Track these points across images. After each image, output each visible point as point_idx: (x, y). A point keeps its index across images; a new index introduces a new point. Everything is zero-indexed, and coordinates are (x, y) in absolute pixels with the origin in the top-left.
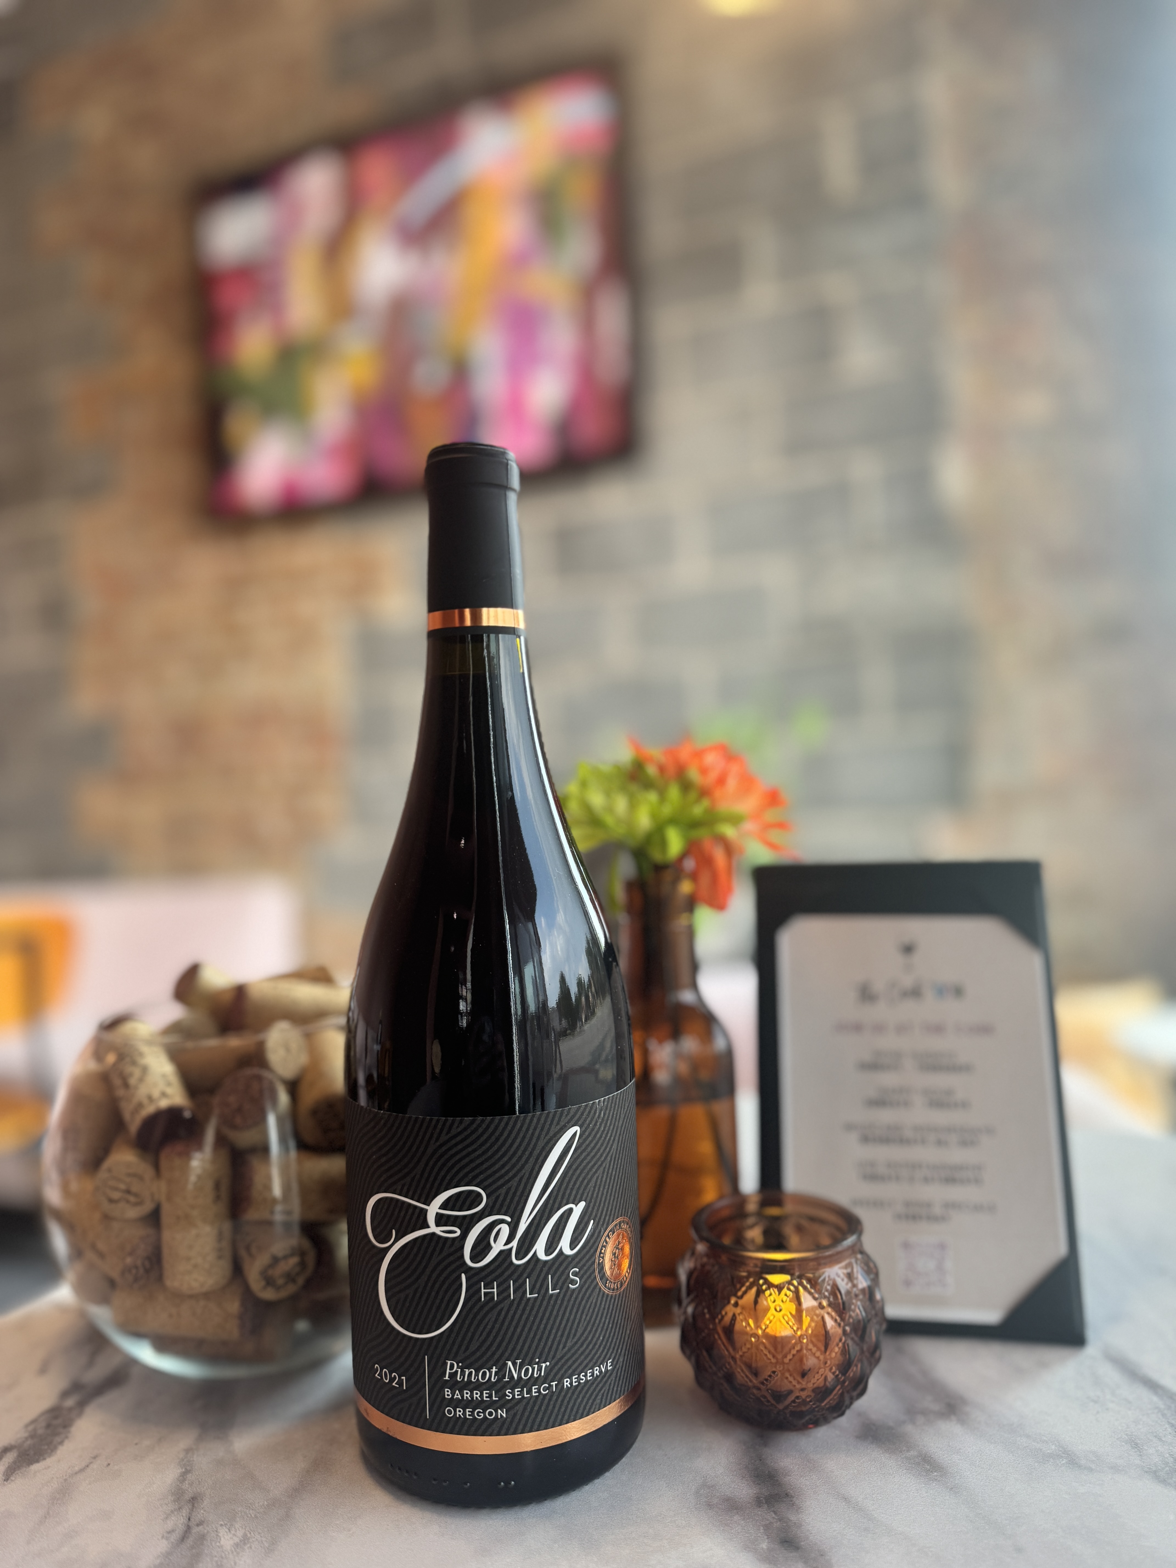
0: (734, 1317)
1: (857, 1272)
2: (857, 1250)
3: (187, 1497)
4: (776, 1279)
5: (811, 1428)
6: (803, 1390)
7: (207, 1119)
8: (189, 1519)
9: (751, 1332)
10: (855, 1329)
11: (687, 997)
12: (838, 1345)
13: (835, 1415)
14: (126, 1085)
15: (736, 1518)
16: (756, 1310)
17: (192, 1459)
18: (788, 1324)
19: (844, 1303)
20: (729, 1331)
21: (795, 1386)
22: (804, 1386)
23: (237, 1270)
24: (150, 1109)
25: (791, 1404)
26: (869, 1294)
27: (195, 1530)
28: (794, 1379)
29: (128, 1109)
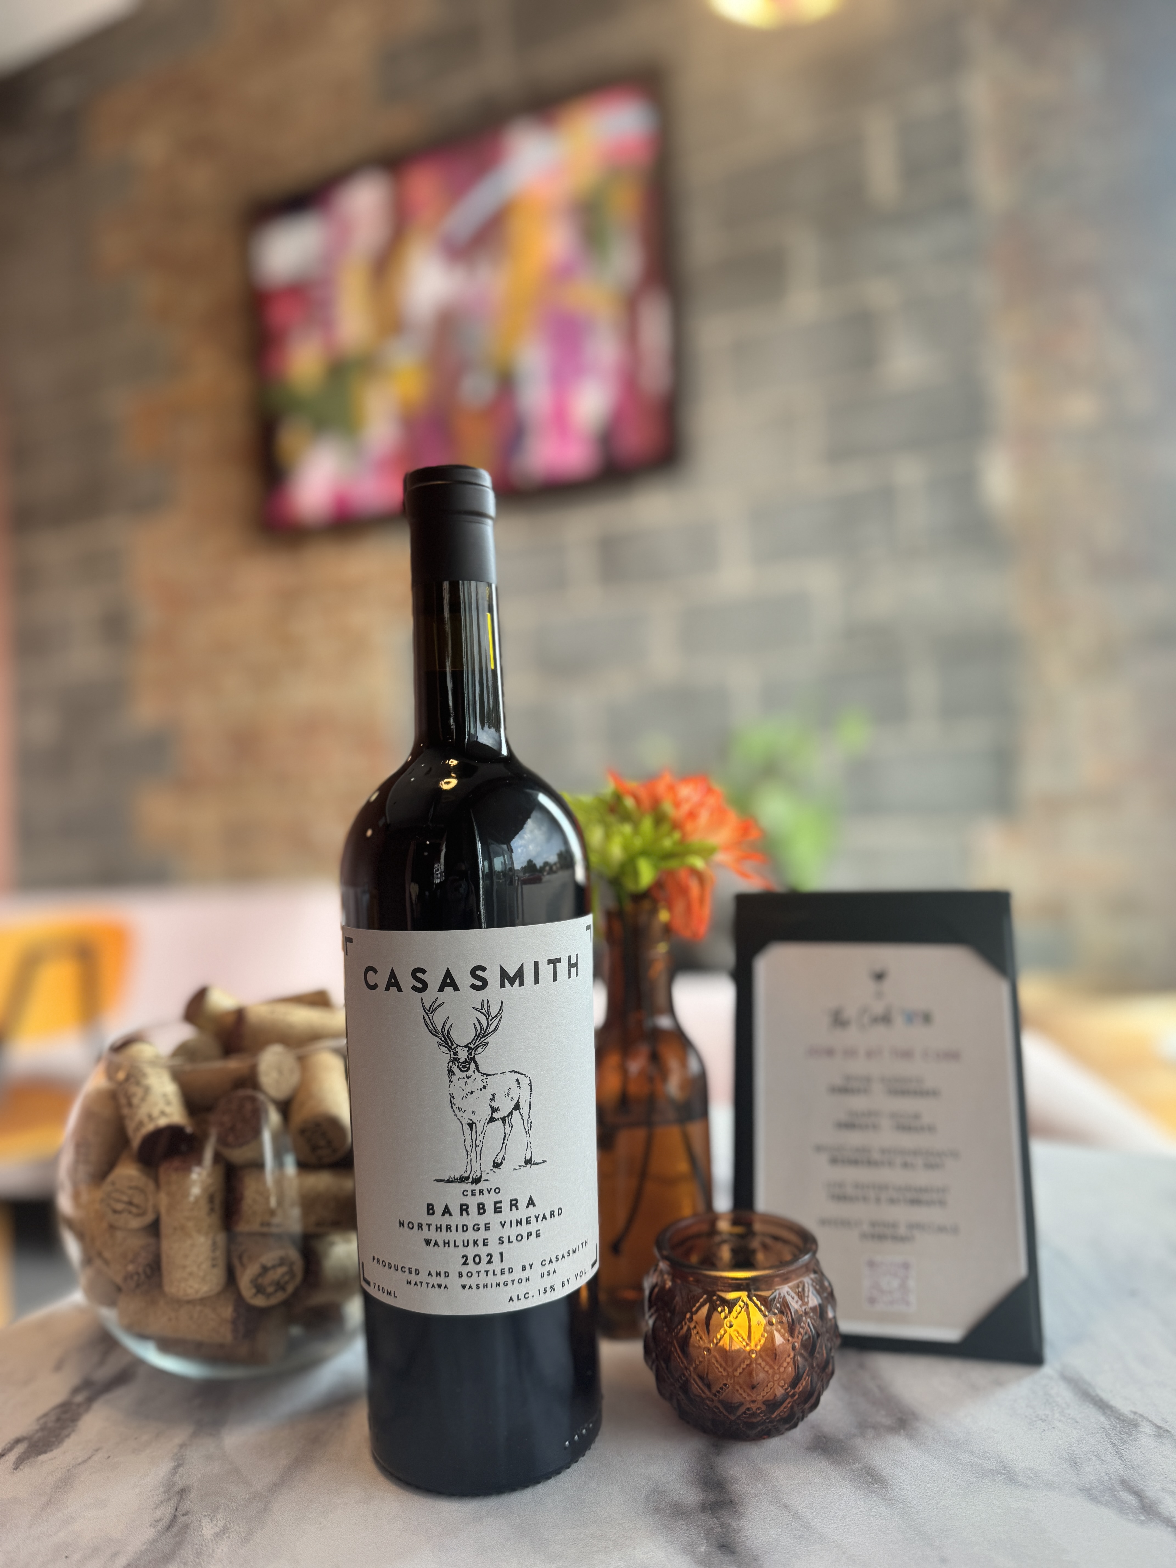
0: (689, 1332)
1: (809, 1291)
3: (176, 1489)
4: (730, 1296)
5: (763, 1439)
6: (754, 1402)
7: (206, 1136)
8: (176, 1509)
9: (704, 1346)
10: (804, 1345)
11: (664, 1022)
12: (787, 1360)
16: (710, 1325)
17: (184, 1454)
18: (738, 1339)
19: (793, 1320)
20: (684, 1345)
21: (745, 1398)
22: (754, 1399)
23: (231, 1278)
24: (150, 1127)
25: (742, 1415)
27: (181, 1519)
28: (744, 1392)
29: (131, 1126)
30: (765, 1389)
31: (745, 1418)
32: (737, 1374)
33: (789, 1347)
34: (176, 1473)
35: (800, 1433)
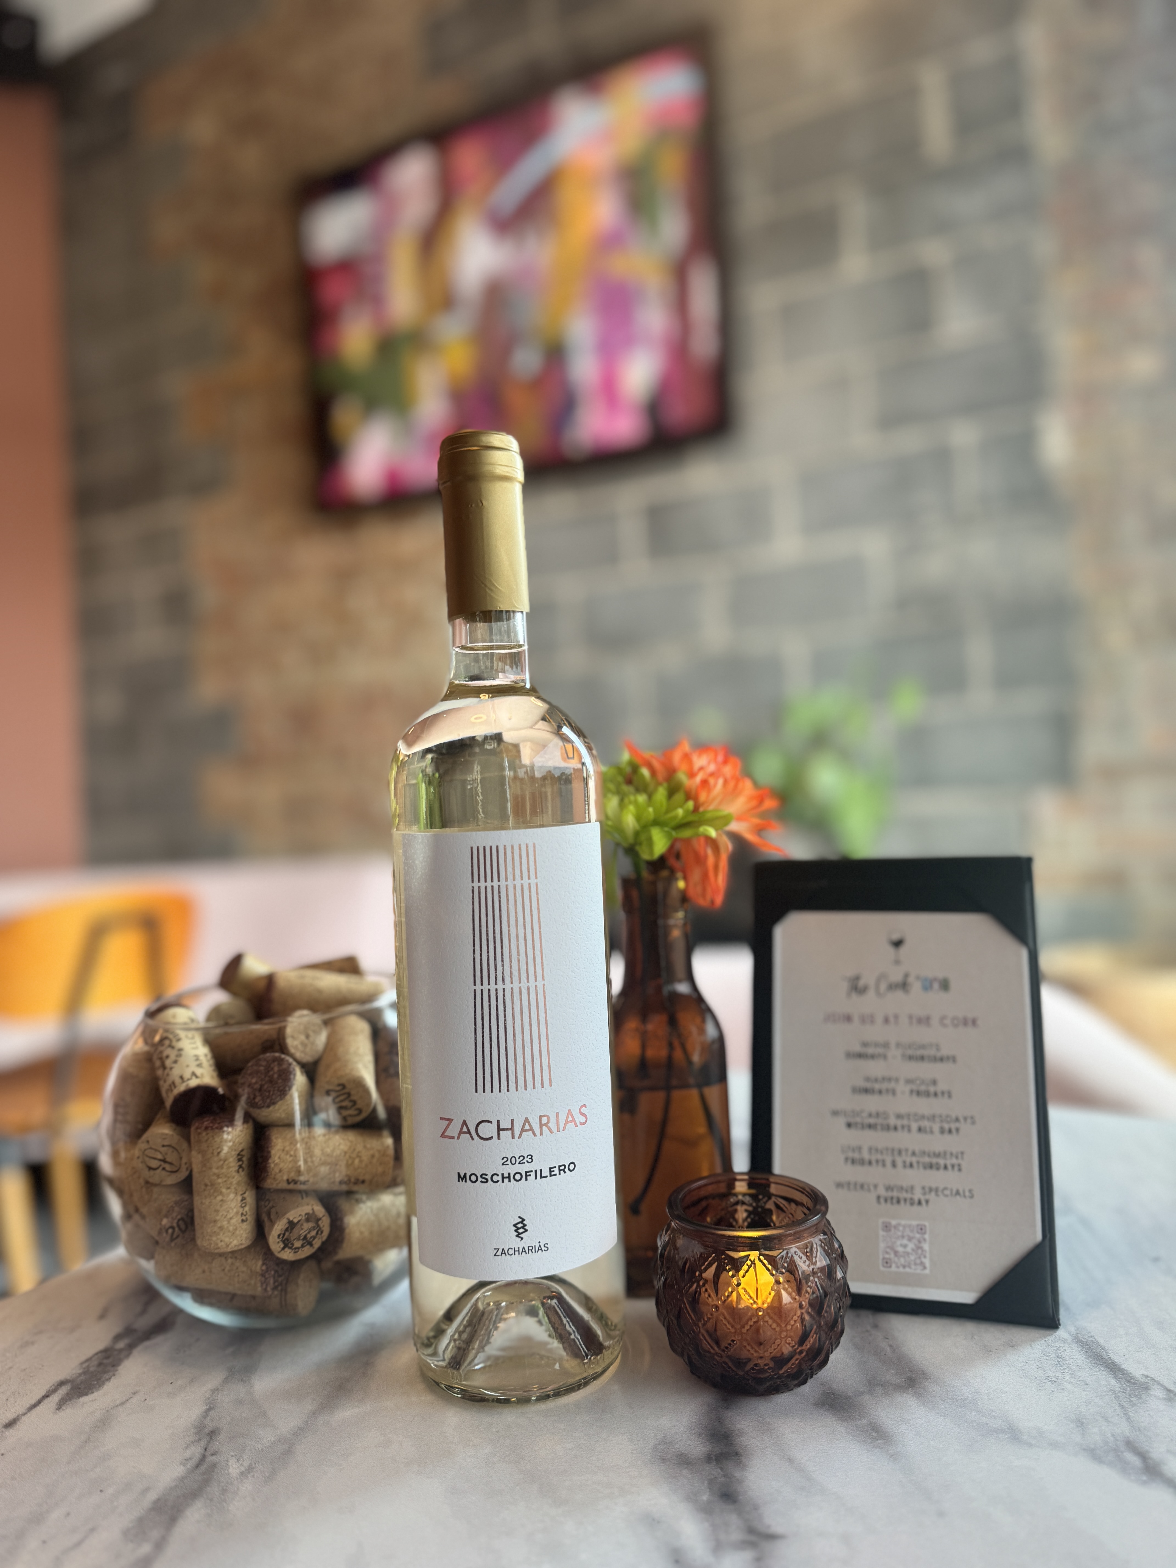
0: (698, 1291)
1: (817, 1251)
2: (822, 1229)
5: (771, 1395)
7: (237, 1097)
8: (206, 1450)
9: (712, 1303)
10: (811, 1304)
11: (683, 988)
13: (796, 1383)
14: (164, 1067)
16: (717, 1285)
19: (800, 1279)
20: (694, 1302)
22: (761, 1355)
23: (260, 1233)
24: (182, 1088)
25: (749, 1370)
27: (210, 1459)
29: (164, 1088)
30: (772, 1346)
31: (753, 1373)
32: (744, 1330)
33: (796, 1305)
34: (208, 1416)
35: (809, 1389)
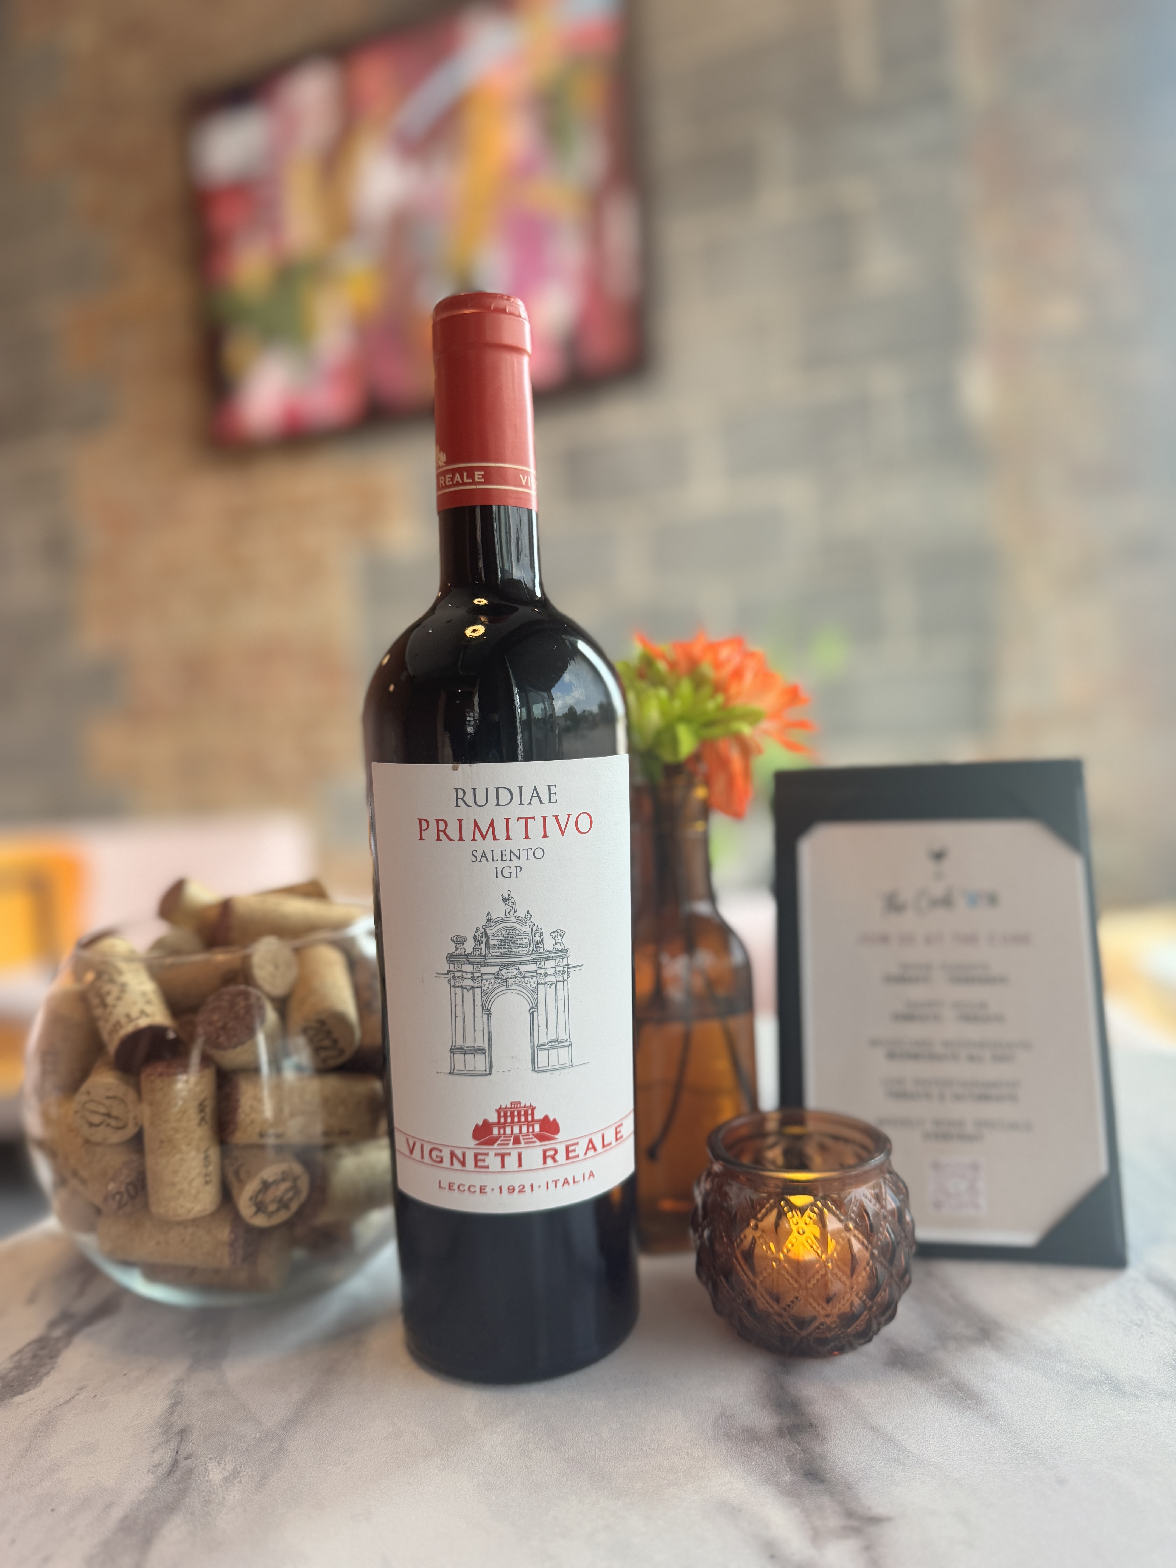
0: (754, 1242)
1: (886, 1192)
2: (886, 1170)
3: (175, 1429)
4: (799, 1200)
5: (835, 1355)
6: (827, 1316)
7: (192, 1038)
8: (177, 1452)
9: (772, 1256)
10: (883, 1252)
11: (702, 908)
12: (865, 1269)
13: (862, 1341)
14: (104, 1005)
15: (757, 1449)
16: (779, 1233)
17: (182, 1390)
18: (812, 1247)
19: (871, 1225)
20: (749, 1255)
21: (819, 1312)
22: (829, 1312)
23: (226, 1196)
24: (129, 1029)
26: (899, 1215)
27: (184, 1464)
28: (819, 1305)
29: (105, 1029)
30: (842, 1302)
31: (817, 1333)
32: (810, 1286)
33: (868, 1255)
34: (174, 1412)
35: (874, 1347)
